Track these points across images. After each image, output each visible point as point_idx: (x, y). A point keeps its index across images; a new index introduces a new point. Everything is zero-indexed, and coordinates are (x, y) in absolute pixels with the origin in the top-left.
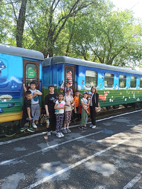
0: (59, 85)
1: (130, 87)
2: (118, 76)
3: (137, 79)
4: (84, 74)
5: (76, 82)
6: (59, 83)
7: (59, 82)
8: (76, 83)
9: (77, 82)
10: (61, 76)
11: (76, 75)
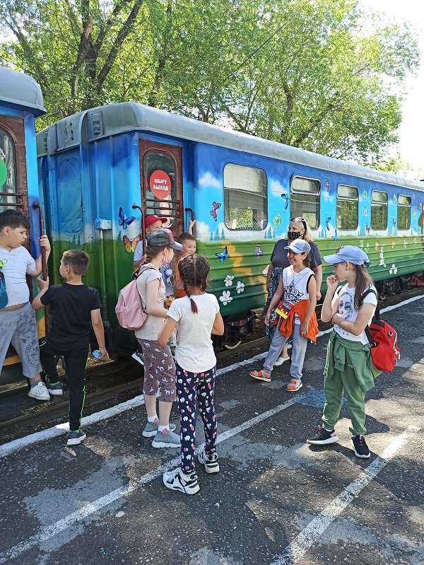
0: (121, 222)
1: (368, 229)
2: (333, 190)
3: (390, 202)
4: (217, 177)
5: (187, 210)
6: (120, 215)
7: (121, 209)
8: (189, 213)
9: (191, 211)
10: (127, 183)
11: (188, 180)
